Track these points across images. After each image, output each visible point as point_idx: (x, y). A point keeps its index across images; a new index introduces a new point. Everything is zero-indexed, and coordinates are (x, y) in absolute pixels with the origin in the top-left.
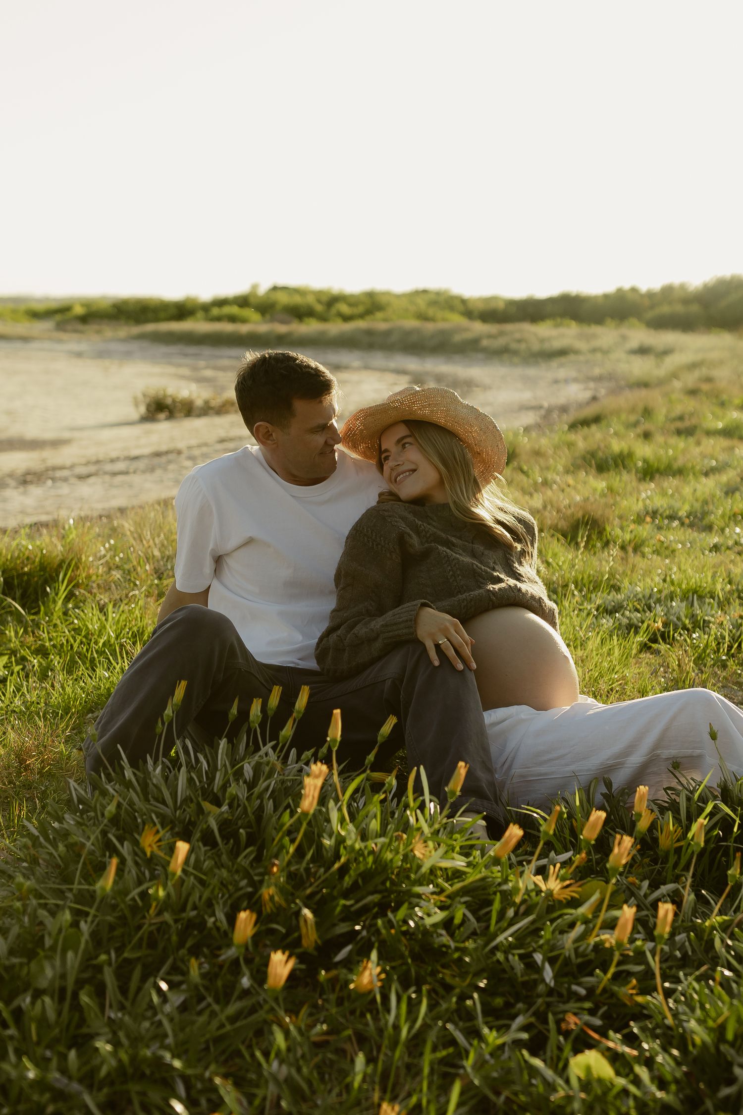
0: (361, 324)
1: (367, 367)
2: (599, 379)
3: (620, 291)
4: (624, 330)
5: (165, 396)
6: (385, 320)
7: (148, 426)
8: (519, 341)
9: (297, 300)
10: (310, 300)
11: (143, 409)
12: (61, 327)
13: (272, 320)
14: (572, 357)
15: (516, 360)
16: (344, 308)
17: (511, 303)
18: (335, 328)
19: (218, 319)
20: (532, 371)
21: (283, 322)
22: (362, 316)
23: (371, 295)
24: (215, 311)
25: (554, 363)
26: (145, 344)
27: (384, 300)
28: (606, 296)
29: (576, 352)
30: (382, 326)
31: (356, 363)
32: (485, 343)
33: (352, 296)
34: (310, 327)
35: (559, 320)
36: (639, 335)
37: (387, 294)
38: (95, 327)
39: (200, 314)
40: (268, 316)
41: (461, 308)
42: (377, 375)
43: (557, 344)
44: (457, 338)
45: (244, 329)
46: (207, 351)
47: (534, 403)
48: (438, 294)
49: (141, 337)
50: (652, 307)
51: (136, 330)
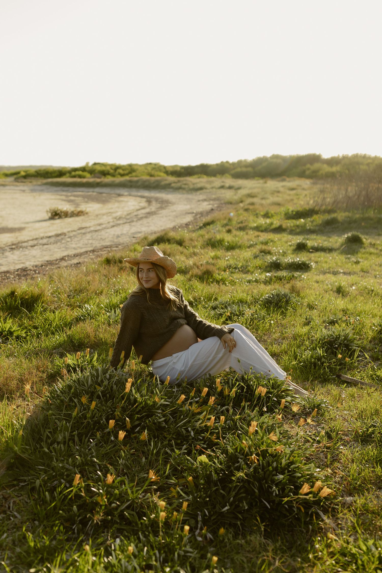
0: (127, 178)
1: (130, 195)
2: (214, 200)
3: (222, 162)
4: (223, 179)
5: (58, 210)
6: (136, 176)
7: (52, 221)
8: (185, 184)
9: (103, 168)
10: (108, 168)
11: (50, 215)
12: (16, 180)
13: (95, 177)
14: (204, 190)
15: (184, 192)
16: (121, 171)
17: (183, 168)
18: (118, 179)
19: (74, 177)
20: (190, 196)
21: (99, 178)
22: (127, 174)
23: (130, 165)
24: (73, 173)
25: (198, 193)
26: (48, 187)
27: (135, 167)
28: (217, 165)
29: (206, 188)
30: (135, 179)
31: (126, 193)
32: (173, 185)
33: (123, 166)
34: (108, 179)
35: (200, 175)
36: (229, 181)
37: (137, 165)
38: (29, 180)
39: (68, 175)
40: (93, 175)
41: (164, 170)
42: (134, 198)
43: (199, 186)
44: (163, 183)
45: (84, 180)
46: (71, 189)
47: (191, 211)
48: (155, 165)
49: (46, 184)
50: (234, 169)
51: (45, 181)
